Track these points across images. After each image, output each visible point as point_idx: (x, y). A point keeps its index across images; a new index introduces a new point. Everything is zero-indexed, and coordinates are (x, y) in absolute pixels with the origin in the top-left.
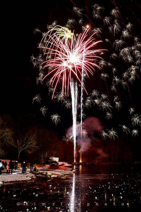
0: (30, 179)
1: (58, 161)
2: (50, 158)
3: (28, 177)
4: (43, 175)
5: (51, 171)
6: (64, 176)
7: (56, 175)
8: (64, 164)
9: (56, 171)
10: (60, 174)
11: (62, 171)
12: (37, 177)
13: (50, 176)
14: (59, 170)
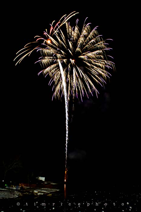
0: (17, 196)
1: (44, 180)
2: (37, 178)
3: (15, 195)
4: (30, 193)
5: (38, 189)
6: (50, 194)
7: (42, 193)
8: (50, 183)
9: (42, 189)
10: (46, 192)
11: (49, 189)
12: (23, 194)
13: (37, 194)
14: (45, 189)
